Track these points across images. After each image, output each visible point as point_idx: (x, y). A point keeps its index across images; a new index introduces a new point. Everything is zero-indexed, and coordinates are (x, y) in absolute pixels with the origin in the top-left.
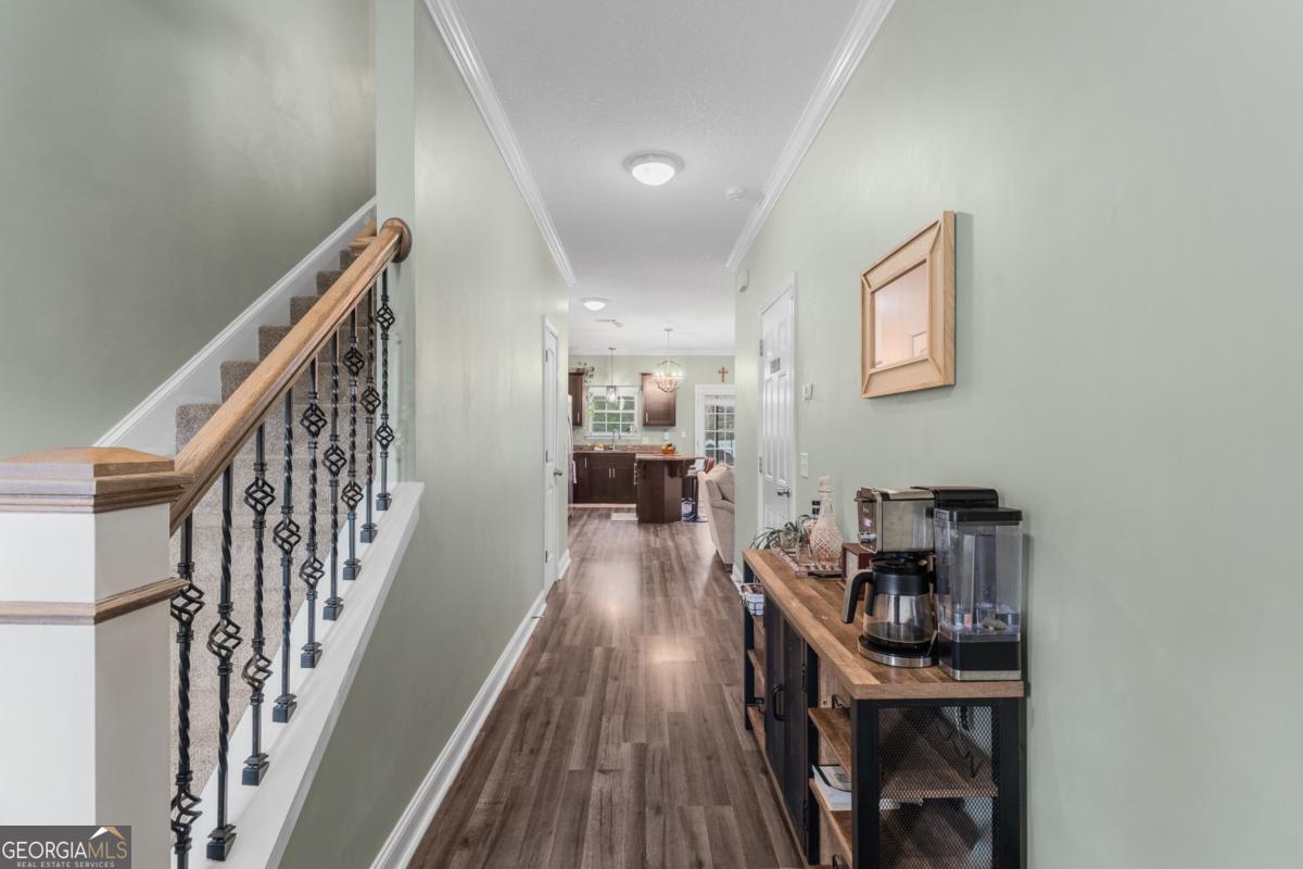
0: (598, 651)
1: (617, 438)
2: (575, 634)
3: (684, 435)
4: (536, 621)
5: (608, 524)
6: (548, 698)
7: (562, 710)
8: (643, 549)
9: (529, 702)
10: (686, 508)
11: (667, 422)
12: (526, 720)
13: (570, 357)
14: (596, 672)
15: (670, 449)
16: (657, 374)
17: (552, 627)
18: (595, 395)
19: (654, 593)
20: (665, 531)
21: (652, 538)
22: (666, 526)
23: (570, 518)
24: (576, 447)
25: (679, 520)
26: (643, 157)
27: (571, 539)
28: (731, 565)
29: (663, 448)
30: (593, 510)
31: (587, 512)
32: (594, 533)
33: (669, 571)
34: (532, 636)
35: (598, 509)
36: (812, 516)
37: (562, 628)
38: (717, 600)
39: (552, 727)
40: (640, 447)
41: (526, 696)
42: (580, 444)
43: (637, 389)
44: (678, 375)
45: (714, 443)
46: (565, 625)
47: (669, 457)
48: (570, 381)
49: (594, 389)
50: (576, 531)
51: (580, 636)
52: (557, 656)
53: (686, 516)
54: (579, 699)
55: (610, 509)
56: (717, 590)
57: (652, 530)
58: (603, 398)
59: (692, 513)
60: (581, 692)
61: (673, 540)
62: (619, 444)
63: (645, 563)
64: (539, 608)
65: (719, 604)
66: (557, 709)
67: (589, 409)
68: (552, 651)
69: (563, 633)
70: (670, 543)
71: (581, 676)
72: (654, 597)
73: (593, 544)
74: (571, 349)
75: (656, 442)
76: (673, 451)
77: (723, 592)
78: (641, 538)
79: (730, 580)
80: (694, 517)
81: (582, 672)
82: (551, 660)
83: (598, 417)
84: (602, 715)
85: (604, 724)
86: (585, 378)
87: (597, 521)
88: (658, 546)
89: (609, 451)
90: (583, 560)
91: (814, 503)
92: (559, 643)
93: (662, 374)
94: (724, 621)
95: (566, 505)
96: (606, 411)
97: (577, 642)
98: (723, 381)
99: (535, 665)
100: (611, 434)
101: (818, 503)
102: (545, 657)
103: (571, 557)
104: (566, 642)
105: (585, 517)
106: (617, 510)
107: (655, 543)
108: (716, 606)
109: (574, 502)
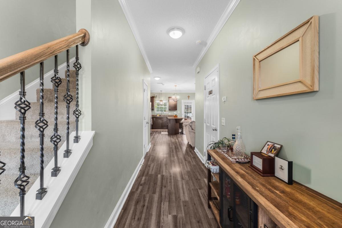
0: (159, 176)
1: (162, 113)
2: (152, 170)
3: (179, 112)
4: (141, 165)
5: (161, 135)
6: (144, 195)
7: (149, 200)
8: (170, 142)
9: (138, 196)
10: (180, 131)
11: (175, 109)
12: (137, 204)
13: (151, 93)
14: (159, 184)
15: (176, 116)
16: (173, 97)
17: (146, 167)
18: (157, 102)
19: (174, 156)
20: (175, 137)
21: (172, 139)
22: (175, 136)
23: (151, 133)
24: (152, 116)
25: (179, 134)
26: (173, 29)
27: (151, 139)
28: (194, 147)
29: (175, 115)
30: (157, 131)
31: (155, 132)
32: (157, 138)
33: (177, 149)
34: (140, 171)
35: (158, 131)
36: (232, 140)
37: (149, 168)
38: (192, 158)
39: (145, 207)
40: (168, 115)
41: (137, 194)
42: (153, 115)
43: (167, 101)
44: (178, 97)
45: (186, 114)
46: (149, 167)
47: (176, 118)
48: (151, 99)
49: (157, 101)
50: (152, 137)
51: (154, 171)
52: (147, 178)
53: (180, 133)
54: (154, 195)
55: (161, 131)
56: (191, 155)
57: (172, 137)
58: (159, 103)
59: (181, 132)
60: (154, 193)
61: (178, 139)
62: (163, 114)
63: (171, 146)
64: (142, 161)
65: (192, 159)
66: (147, 199)
67: (156, 106)
68: (145, 176)
69: (149, 170)
70: (177, 140)
71: (154, 186)
72: (174, 157)
73: (157, 141)
74: (151, 91)
75: (172, 114)
76: (177, 116)
77: (193, 155)
78: (169, 139)
79: (194, 151)
80: (182, 133)
81: (155, 184)
82: (145, 179)
83: (158, 108)
84: (161, 202)
85: (162, 206)
86: (154, 98)
87: (158, 134)
88: (174, 141)
89: (161, 116)
90: (154, 145)
91: (233, 135)
92: (148, 173)
93: (174, 97)
94: (194, 165)
95: (150, 130)
96: (160, 106)
97: (153, 173)
98: (189, 99)
99: (140, 182)
100: (161, 112)
101: (234, 135)
102: (144, 178)
103: (151, 145)
104: (150, 173)
105: (155, 133)
106: (163, 131)
107: (173, 141)
108: (191, 160)
109: (152, 129)
